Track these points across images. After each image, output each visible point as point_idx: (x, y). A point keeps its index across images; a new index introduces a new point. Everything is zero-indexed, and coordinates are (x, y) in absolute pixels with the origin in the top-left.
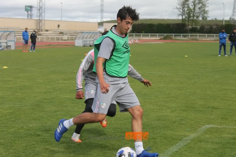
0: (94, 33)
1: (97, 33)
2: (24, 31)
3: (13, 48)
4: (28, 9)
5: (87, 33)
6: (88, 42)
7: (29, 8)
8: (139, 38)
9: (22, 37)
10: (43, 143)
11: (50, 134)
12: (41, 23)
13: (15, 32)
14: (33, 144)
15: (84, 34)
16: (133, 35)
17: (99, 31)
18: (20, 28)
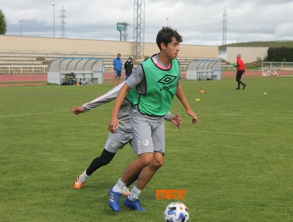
0: (213, 61)
1: (217, 61)
2: (116, 57)
3: (100, 82)
4: (120, 27)
5: (203, 60)
6: (205, 74)
7: (123, 26)
8: (279, 69)
9: (112, 66)
10: (144, 217)
11: (154, 203)
12: (138, 48)
13: (104, 60)
14: (130, 217)
15: (198, 63)
16: (269, 65)
17: (220, 59)
18: (110, 53)
